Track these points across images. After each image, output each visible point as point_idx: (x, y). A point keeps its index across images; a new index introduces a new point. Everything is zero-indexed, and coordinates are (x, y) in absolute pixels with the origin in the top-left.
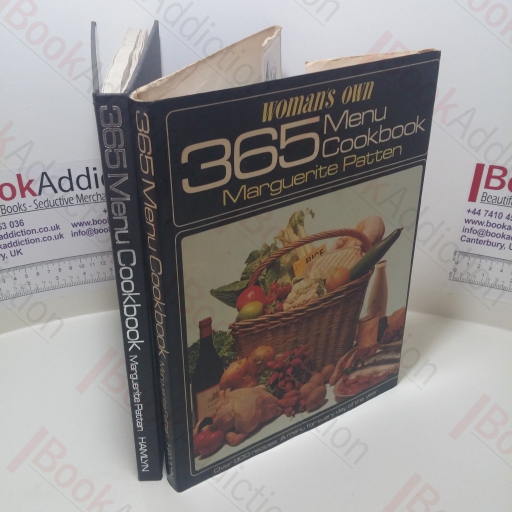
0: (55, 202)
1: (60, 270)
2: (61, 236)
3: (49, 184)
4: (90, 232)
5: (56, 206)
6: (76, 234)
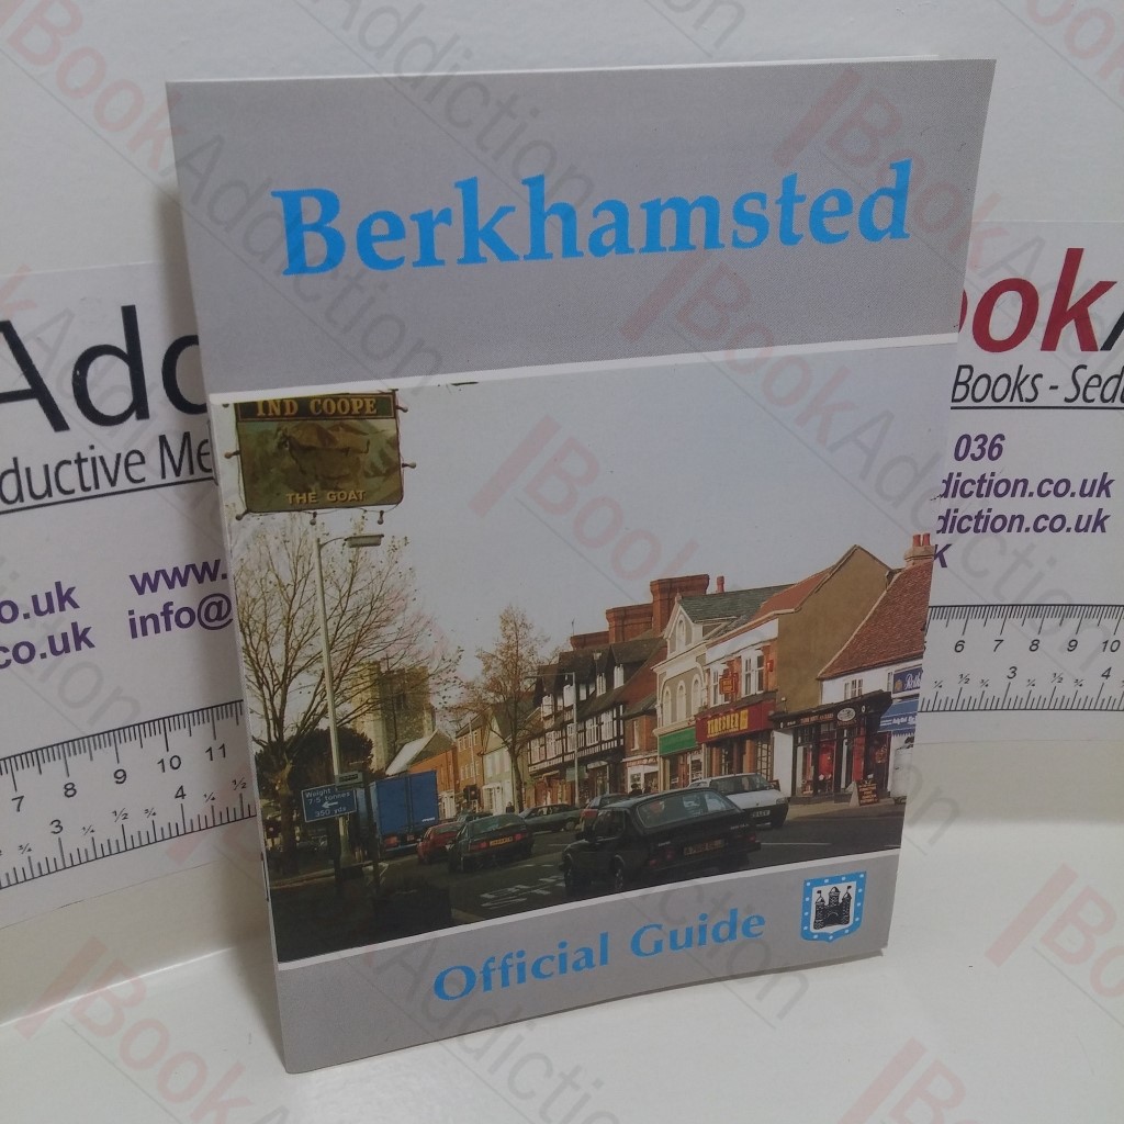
0: (52, 474)
1: (70, 790)
2: (81, 638)
3: (24, 385)
4: (213, 613)
5: (57, 496)
6: (150, 623)
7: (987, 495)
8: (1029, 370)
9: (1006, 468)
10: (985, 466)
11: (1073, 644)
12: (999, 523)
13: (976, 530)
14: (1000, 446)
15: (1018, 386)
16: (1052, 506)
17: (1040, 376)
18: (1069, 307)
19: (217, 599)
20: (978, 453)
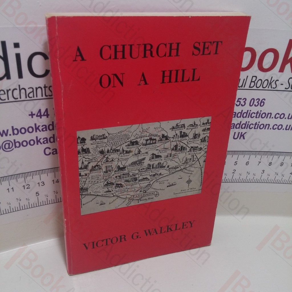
7: (259, 118)
8: (275, 78)
9: (265, 109)
10: (259, 108)
11: (282, 164)
12: (262, 127)
13: (255, 128)
14: (264, 102)
15: (271, 83)
16: (279, 122)
17: (278, 80)
18: (289, 59)
19: (8, 142)
20: (257, 104)
